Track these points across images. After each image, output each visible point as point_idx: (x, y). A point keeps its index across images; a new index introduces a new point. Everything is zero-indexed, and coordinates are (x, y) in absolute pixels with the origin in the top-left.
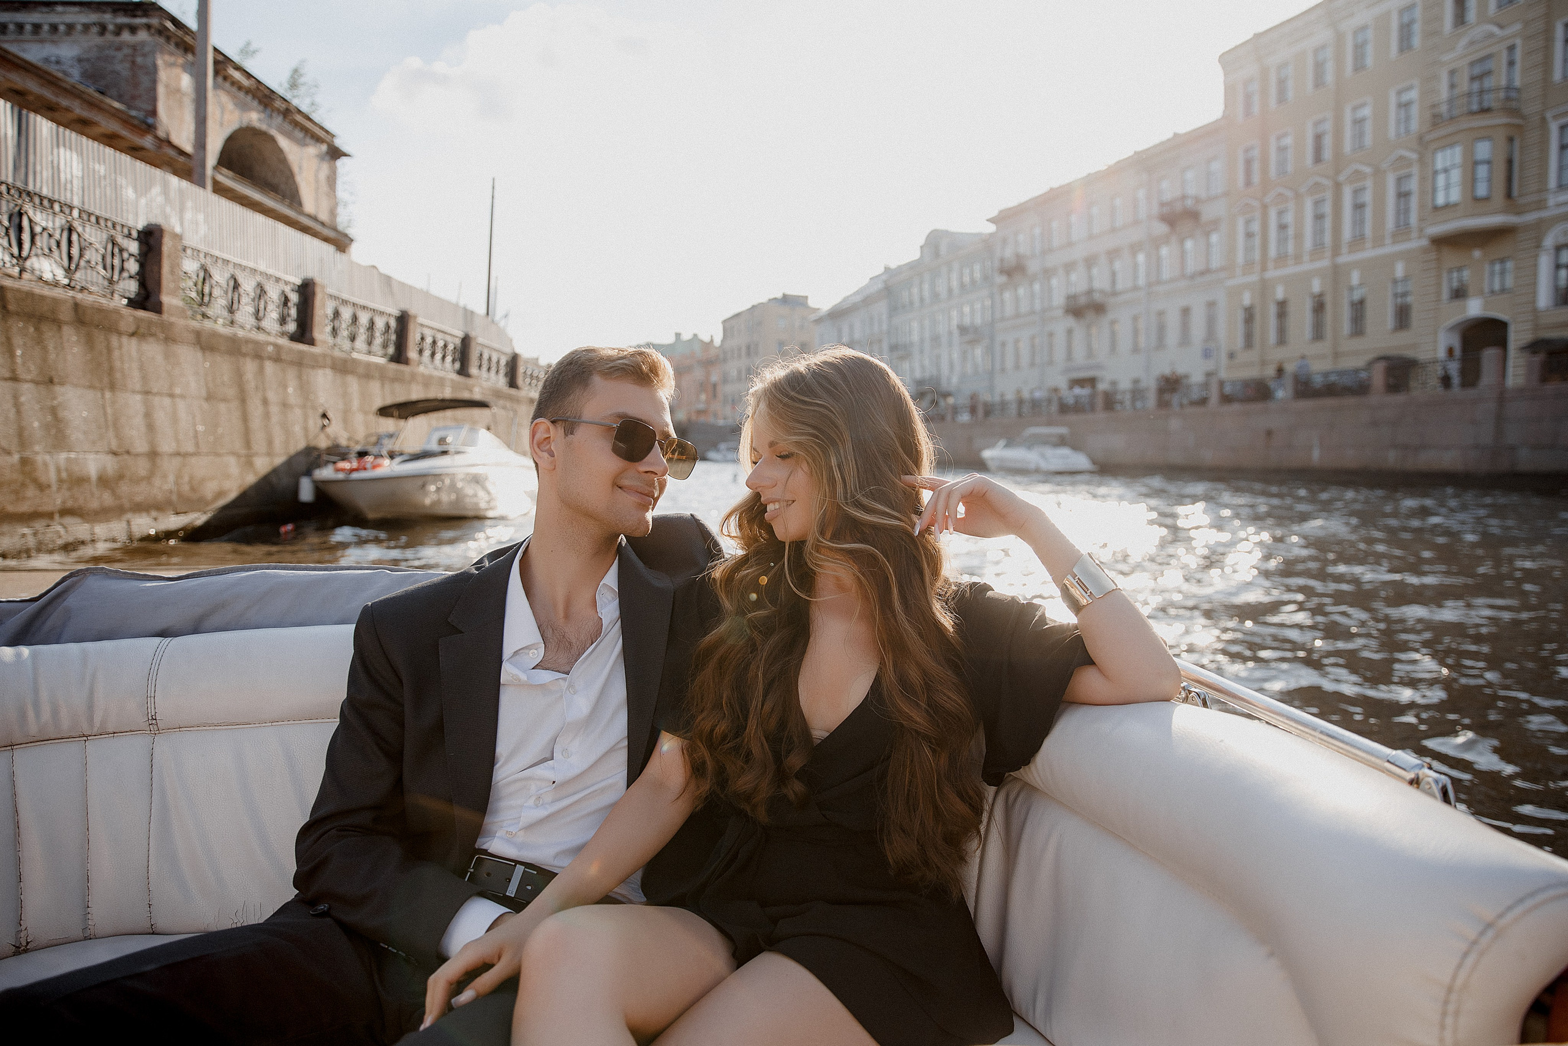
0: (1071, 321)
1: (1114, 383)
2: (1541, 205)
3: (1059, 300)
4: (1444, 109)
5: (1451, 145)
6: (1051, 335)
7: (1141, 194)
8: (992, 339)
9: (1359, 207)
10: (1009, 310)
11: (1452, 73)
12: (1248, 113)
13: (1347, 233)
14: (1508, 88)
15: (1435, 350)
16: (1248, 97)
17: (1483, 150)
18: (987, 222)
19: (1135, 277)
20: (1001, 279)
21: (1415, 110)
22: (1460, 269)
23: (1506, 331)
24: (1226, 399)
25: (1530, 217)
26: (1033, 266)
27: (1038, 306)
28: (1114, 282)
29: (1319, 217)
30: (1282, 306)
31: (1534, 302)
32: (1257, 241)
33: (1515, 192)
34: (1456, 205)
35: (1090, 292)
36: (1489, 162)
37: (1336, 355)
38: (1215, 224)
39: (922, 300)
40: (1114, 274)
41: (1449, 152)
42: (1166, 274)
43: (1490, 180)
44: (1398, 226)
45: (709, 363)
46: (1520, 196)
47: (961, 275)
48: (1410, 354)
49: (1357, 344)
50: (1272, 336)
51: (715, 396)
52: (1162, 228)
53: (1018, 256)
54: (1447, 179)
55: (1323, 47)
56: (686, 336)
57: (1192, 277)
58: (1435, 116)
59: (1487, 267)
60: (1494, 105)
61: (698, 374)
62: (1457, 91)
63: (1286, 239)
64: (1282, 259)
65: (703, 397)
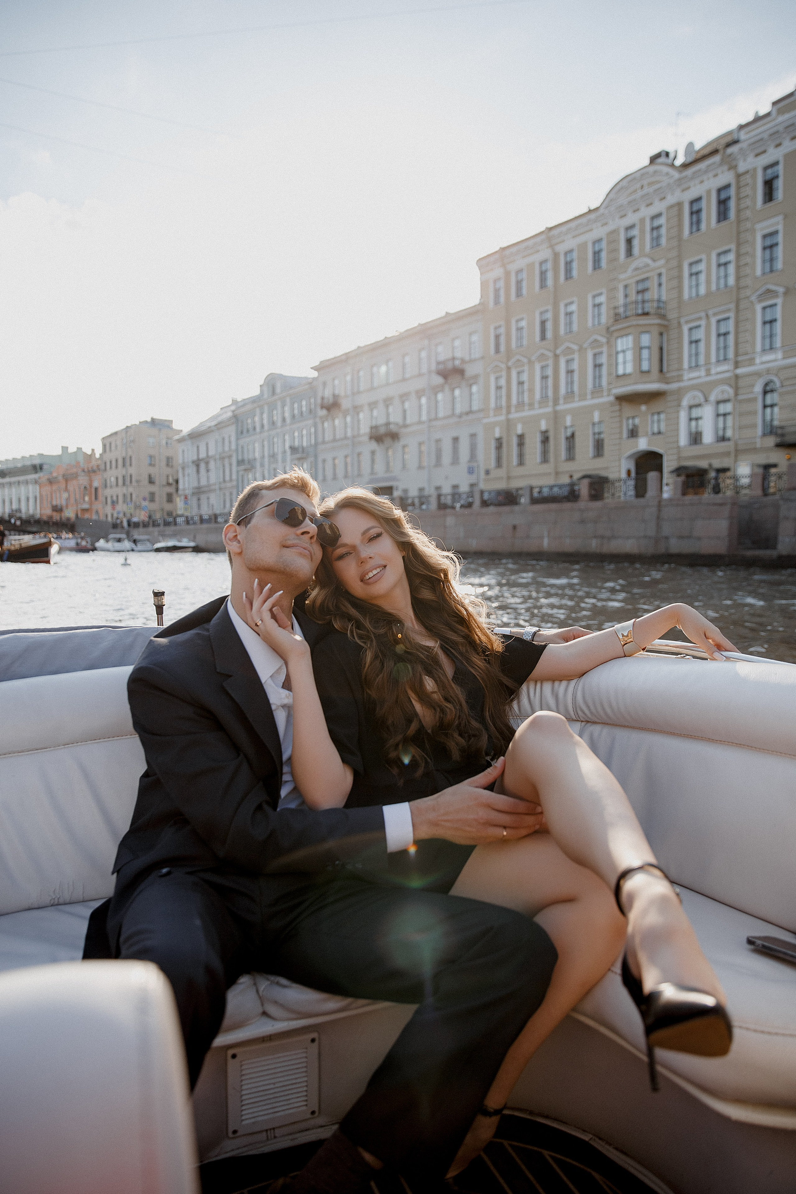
0: (374, 445)
1: (405, 491)
2: (679, 378)
3: (365, 429)
4: (621, 310)
5: (627, 335)
6: (359, 454)
7: (424, 354)
8: (316, 456)
9: (570, 372)
10: (328, 437)
11: (626, 287)
12: (497, 302)
13: (563, 390)
14: (659, 301)
15: (620, 471)
16: (497, 291)
17: (645, 340)
18: (313, 370)
19: (420, 415)
20: (324, 412)
21: (604, 309)
22: (633, 418)
23: (662, 460)
24: (485, 504)
25: (674, 386)
26: (346, 404)
27: (349, 434)
28: (405, 418)
29: (544, 378)
30: (521, 438)
31: (678, 441)
32: (504, 391)
33: (665, 369)
34: (630, 375)
35: (388, 424)
36: (649, 348)
37: (557, 473)
38: (476, 377)
39: (262, 426)
40: (405, 411)
41: (625, 339)
42: (441, 414)
43: (650, 359)
44: (594, 387)
45: (91, 472)
46: (668, 372)
47: (292, 409)
48: (604, 474)
49: (570, 467)
50: (515, 460)
51: (96, 498)
52: (440, 380)
53: (335, 396)
54: (625, 357)
55: (545, 261)
56: (72, 449)
57: (460, 416)
58: (616, 315)
59: (649, 417)
60: (652, 311)
61: (83, 480)
62: (629, 300)
63: (523, 392)
64: (521, 405)
65: (87, 498)
